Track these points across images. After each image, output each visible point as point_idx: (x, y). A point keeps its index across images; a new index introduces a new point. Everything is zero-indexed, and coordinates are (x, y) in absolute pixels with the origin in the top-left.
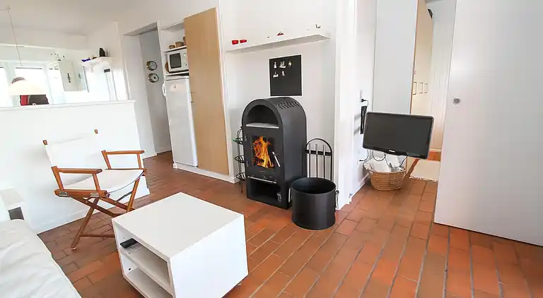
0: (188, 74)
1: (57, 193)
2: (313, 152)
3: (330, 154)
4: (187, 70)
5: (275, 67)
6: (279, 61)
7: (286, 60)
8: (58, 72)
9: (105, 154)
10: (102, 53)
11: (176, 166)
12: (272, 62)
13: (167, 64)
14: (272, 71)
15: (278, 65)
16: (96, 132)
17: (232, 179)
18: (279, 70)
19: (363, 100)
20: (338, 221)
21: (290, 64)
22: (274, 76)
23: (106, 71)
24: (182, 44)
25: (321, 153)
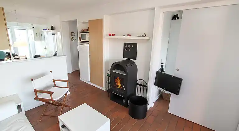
0: (89, 43)
1: (35, 99)
2: (139, 85)
3: (146, 87)
4: (89, 42)
5: (126, 46)
6: (128, 44)
7: (131, 44)
8: (33, 31)
9: (54, 81)
10: (52, 28)
11: (81, 79)
12: (125, 44)
13: (80, 37)
14: (125, 48)
15: (127, 46)
16: (51, 72)
17: (104, 89)
18: (127, 48)
19: (162, 63)
20: (147, 116)
21: (132, 46)
22: (125, 50)
23: (53, 34)
24: (87, 30)
25: (142, 86)
